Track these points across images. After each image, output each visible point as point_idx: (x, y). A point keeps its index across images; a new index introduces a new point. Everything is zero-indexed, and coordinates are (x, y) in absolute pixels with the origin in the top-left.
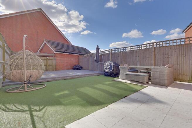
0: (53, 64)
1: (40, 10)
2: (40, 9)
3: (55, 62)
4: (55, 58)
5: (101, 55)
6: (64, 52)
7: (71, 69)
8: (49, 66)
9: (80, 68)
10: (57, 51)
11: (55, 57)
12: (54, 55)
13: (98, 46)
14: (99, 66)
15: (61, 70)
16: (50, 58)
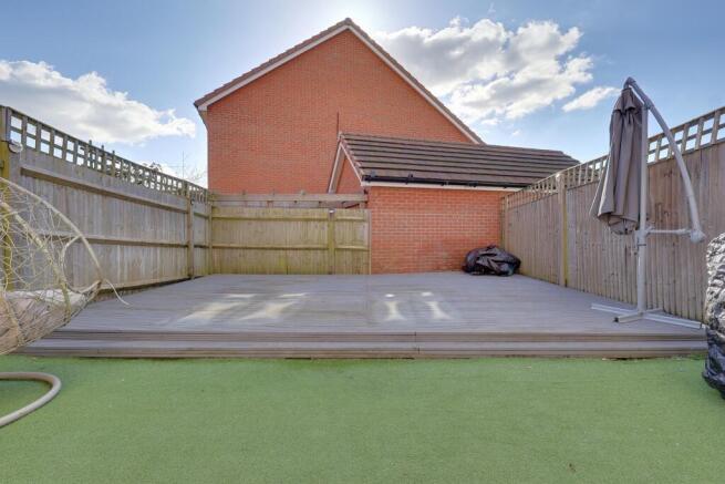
0: (355, 240)
1: (344, 28)
2: (348, 21)
3: (364, 231)
4: (366, 211)
5: (671, 160)
6: (406, 181)
7: (453, 268)
8: (338, 249)
9: (505, 267)
10: (368, 179)
11: (366, 207)
12: (365, 198)
13: (630, 82)
14: (640, 261)
15: (393, 272)
16: (345, 213)
